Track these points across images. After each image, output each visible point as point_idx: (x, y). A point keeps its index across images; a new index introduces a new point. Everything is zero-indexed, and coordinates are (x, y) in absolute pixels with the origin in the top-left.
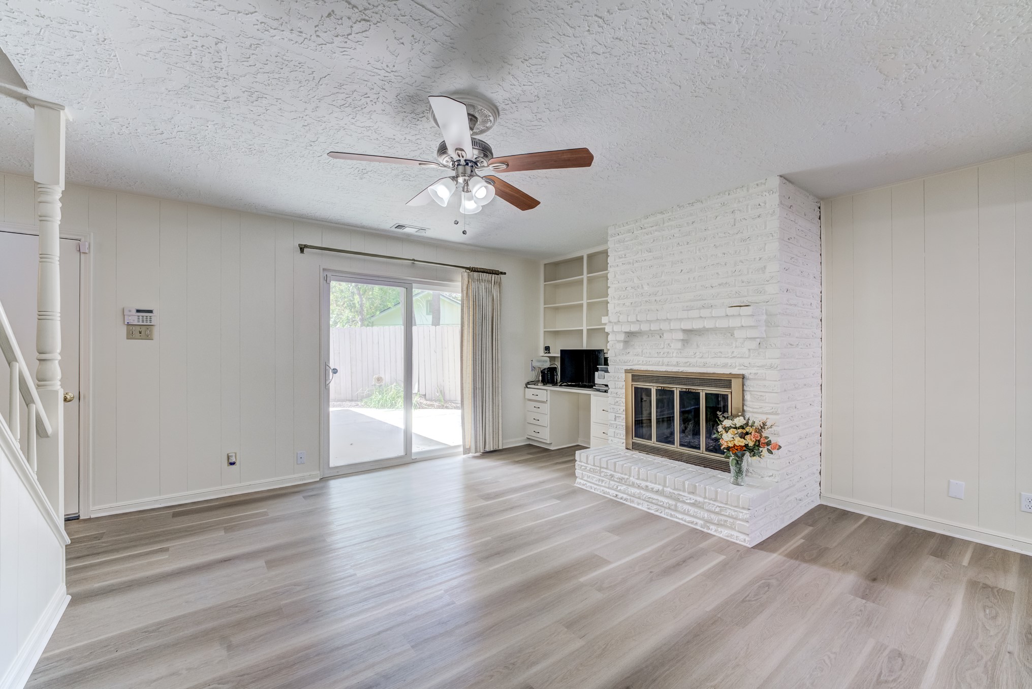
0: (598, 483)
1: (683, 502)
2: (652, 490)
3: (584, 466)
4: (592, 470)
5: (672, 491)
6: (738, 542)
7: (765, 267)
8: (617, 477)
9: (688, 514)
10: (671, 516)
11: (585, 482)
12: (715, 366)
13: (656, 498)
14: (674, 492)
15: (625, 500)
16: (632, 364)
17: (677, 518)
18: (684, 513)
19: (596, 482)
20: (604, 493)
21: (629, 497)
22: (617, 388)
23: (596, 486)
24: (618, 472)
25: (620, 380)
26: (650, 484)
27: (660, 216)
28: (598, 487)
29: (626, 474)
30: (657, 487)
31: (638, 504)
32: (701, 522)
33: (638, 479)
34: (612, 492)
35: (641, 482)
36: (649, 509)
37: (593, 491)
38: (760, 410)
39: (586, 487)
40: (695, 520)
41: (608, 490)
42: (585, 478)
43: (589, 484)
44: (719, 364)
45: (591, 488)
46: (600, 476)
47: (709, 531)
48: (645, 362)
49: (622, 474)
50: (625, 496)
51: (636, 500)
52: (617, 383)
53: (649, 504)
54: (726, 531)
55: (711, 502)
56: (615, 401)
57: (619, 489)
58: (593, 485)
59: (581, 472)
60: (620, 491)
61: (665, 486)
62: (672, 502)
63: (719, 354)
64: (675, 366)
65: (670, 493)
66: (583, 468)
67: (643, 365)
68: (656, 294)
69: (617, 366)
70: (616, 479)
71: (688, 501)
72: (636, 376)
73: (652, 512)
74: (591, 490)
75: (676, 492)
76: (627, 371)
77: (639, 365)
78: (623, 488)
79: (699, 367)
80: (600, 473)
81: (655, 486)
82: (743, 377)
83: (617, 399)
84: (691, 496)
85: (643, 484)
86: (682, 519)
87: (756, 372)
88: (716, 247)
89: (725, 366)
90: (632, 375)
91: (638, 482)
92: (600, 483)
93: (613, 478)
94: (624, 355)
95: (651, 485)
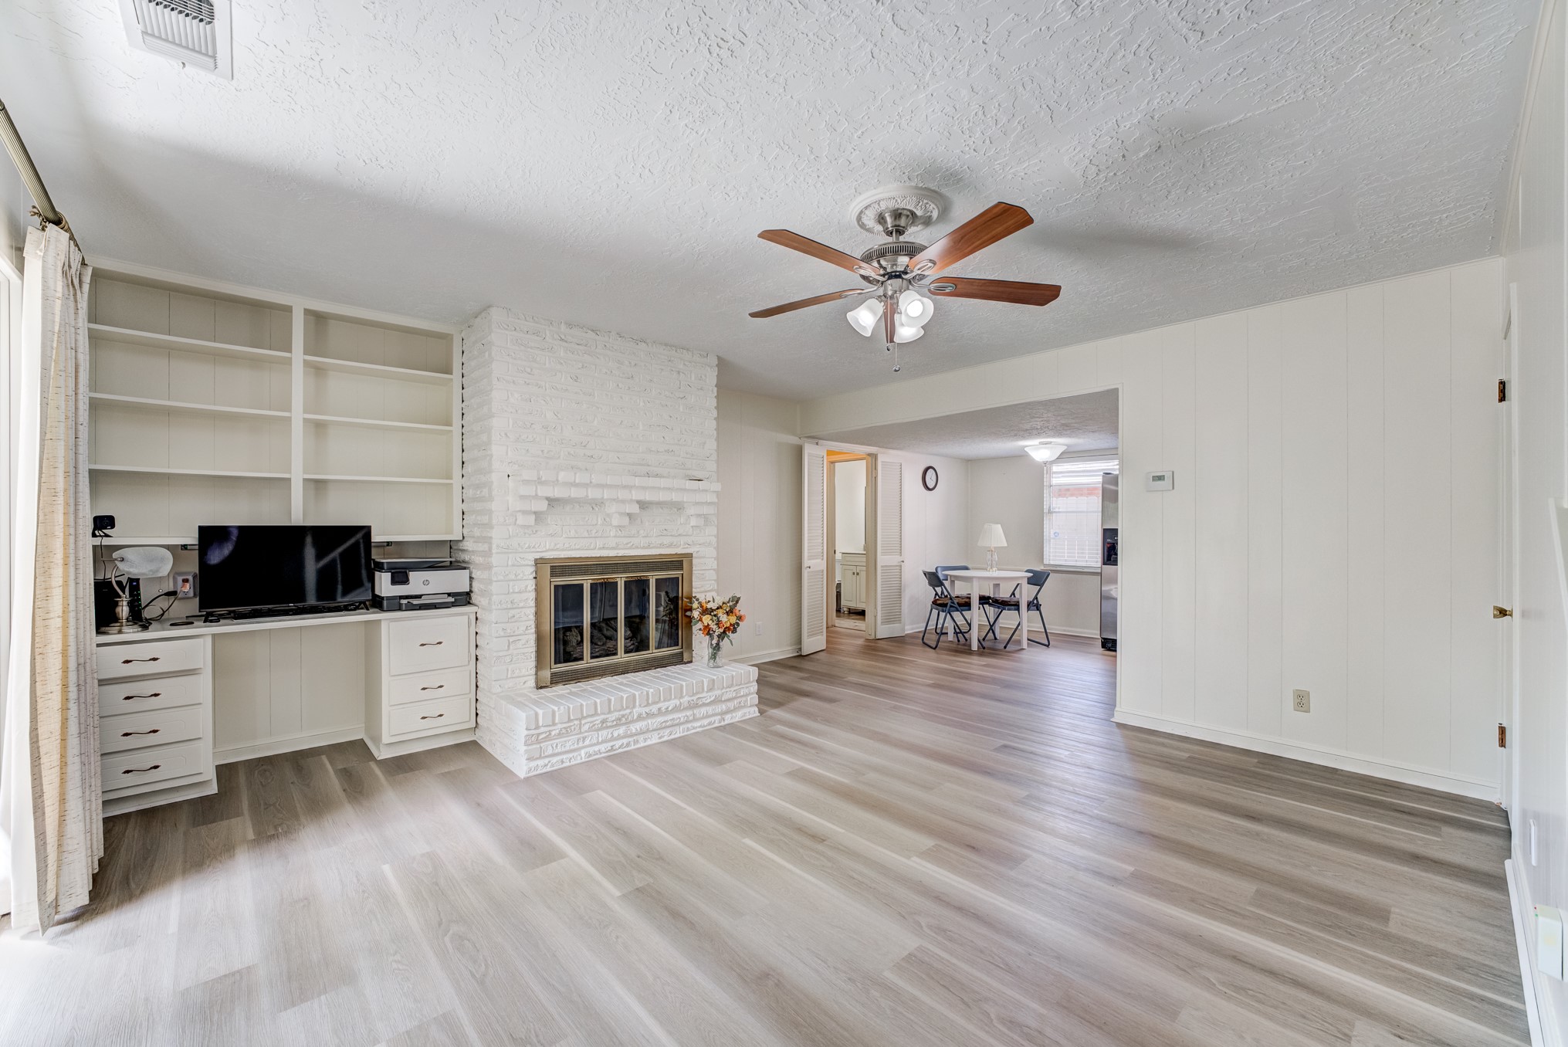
0: (576, 746)
1: (704, 705)
2: (667, 712)
3: (546, 732)
4: (564, 731)
5: (690, 699)
6: (750, 716)
7: (705, 443)
8: (614, 718)
9: (708, 716)
10: (688, 729)
11: (546, 761)
12: (662, 545)
13: (671, 718)
14: (692, 698)
15: (628, 745)
16: (544, 549)
17: (694, 728)
18: (703, 718)
19: (572, 747)
20: (590, 755)
21: (631, 739)
22: (514, 592)
23: (571, 755)
24: (615, 711)
25: (519, 577)
26: (663, 704)
27: (591, 334)
28: (575, 754)
29: (627, 708)
30: (671, 704)
31: (645, 740)
32: (719, 717)
33: (648, 705)
34: (603, 747)
35: (651, 708)
36: (660, 738)
37: (568, 764)
38: (702, 589)
39: (553, 766)
40: (712, 719)
41: (596, 748)
42: (550, 751)
43: (555, 760)
44: (665, 543)
45: (563, 762)
46: (581, 733)
47: (726, 722)
48: (567, 545)
49: (620, 711)
50: (625, 741)
51: (641, 738)
52: (511, 583)
53: (659, 732)
54: (740, 713)
55: (728, 690)
56: (510, 615)
57: (615, 735)
58: (564, 757)
59: (538, 746)
60: (619, 737)
61: (682, 697)
62: (689, 713)
63: (665, 532)
64: (613, 548)
65: (689, 702)
66: (544, 736)
67: (563, 550)
68: (585, 446)
69: (510, 556)
70: (609, 724)
71: (708, 701)
72: (559, 568)
73: (665, 739)
74: (565, 765)
75: (695, 698)
76: (538, 562)
77: (557, 550)
78: (621, 730)
79: (644, 548)
80: (580, 728)
81: (670, 703)
82: (690, 556)
83: (512, 612)
84: (710, 694)
85: (654, 709)
86: (700, 726)
87: (698, 550)
88: (662, 406)
89: (670, 546)
90: (551, 567)
91: (647, 710)
92: (581, 744)
93: (604, 725)
94: (527, 535)
95: (663, 706)
